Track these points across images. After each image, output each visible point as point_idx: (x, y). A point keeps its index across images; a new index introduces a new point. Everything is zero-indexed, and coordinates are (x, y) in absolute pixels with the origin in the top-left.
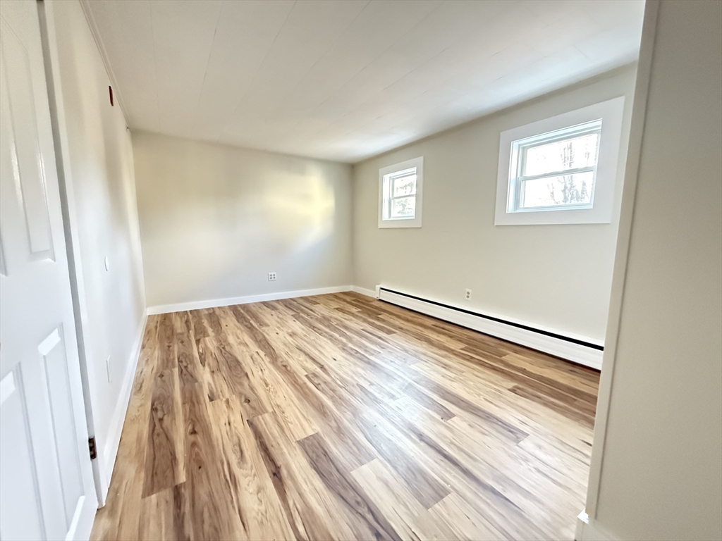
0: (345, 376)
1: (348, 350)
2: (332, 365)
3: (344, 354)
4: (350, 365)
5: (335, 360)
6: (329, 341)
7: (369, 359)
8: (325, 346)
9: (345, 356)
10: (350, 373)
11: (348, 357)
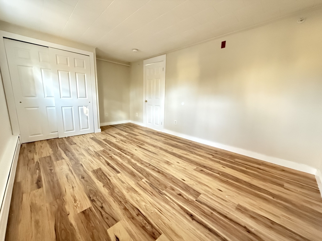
0: (131, 145)
1: (130, 155)
2: (137, 148)
3: (132, 152)
4: (129, 148)
5: (136, 150)
6: (142, 159)
7: (121, 151)
8: (143, 156)
9: (131, 152)
10: (129, 146)
11: (130, 151)
